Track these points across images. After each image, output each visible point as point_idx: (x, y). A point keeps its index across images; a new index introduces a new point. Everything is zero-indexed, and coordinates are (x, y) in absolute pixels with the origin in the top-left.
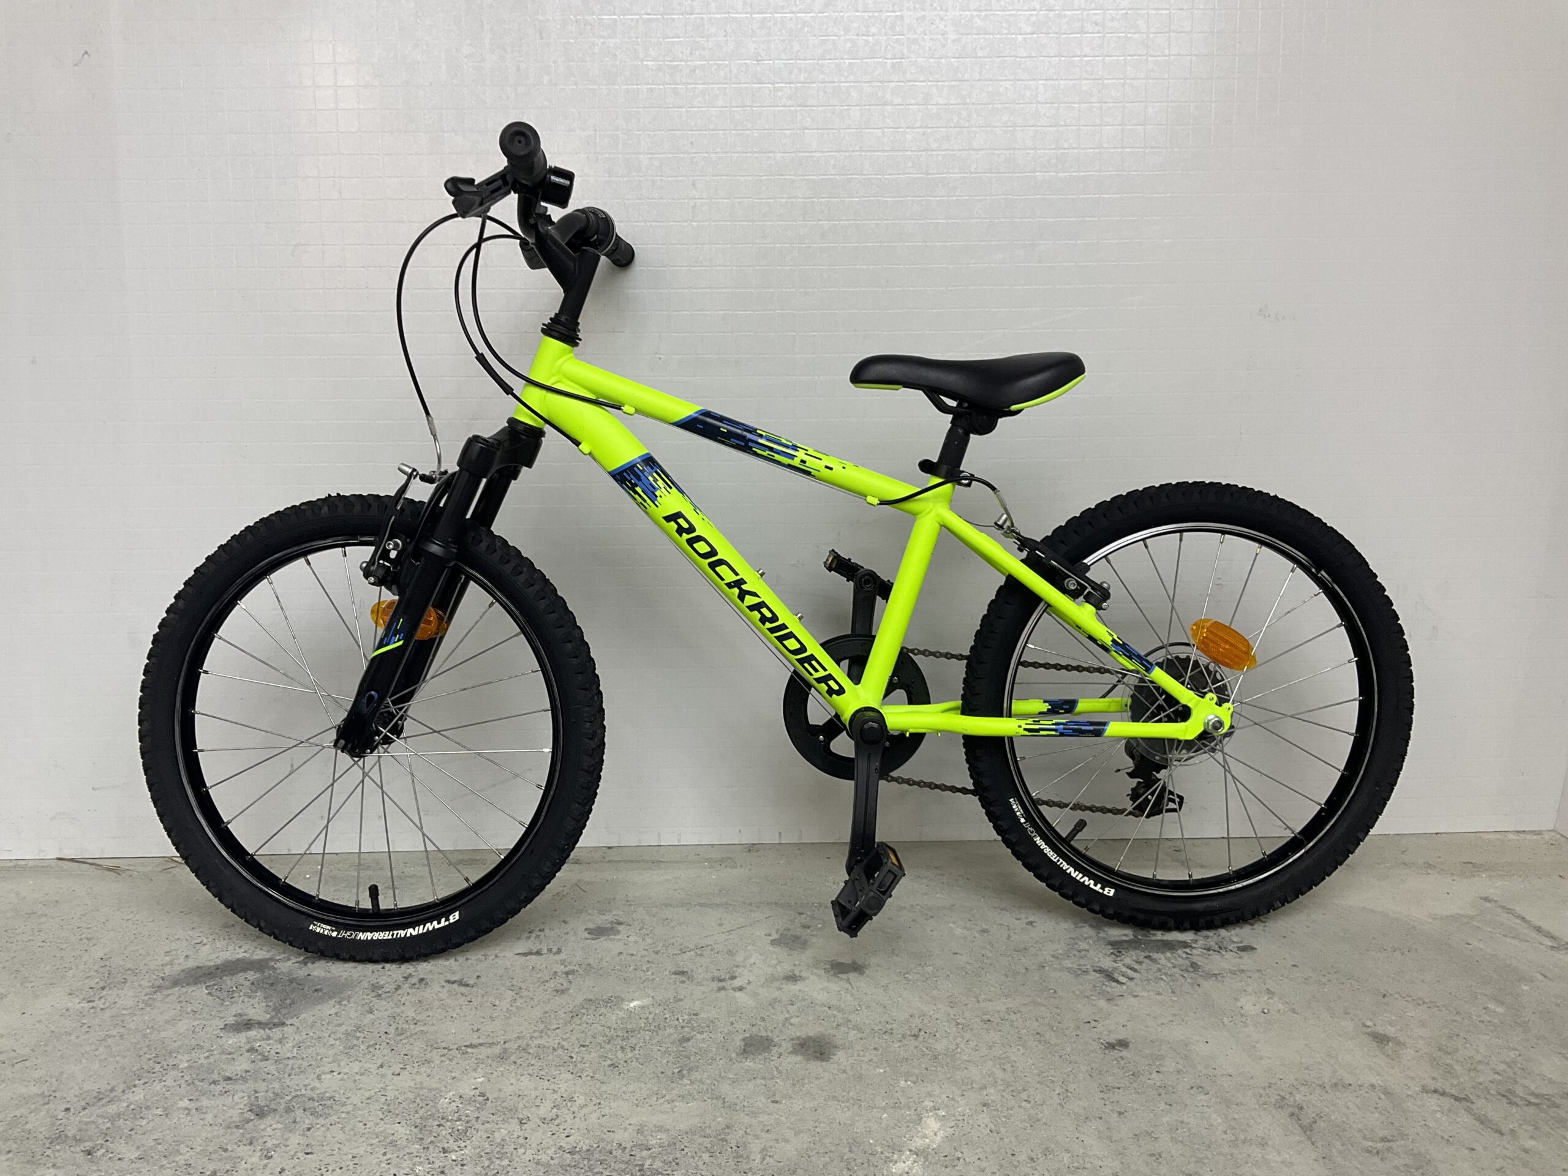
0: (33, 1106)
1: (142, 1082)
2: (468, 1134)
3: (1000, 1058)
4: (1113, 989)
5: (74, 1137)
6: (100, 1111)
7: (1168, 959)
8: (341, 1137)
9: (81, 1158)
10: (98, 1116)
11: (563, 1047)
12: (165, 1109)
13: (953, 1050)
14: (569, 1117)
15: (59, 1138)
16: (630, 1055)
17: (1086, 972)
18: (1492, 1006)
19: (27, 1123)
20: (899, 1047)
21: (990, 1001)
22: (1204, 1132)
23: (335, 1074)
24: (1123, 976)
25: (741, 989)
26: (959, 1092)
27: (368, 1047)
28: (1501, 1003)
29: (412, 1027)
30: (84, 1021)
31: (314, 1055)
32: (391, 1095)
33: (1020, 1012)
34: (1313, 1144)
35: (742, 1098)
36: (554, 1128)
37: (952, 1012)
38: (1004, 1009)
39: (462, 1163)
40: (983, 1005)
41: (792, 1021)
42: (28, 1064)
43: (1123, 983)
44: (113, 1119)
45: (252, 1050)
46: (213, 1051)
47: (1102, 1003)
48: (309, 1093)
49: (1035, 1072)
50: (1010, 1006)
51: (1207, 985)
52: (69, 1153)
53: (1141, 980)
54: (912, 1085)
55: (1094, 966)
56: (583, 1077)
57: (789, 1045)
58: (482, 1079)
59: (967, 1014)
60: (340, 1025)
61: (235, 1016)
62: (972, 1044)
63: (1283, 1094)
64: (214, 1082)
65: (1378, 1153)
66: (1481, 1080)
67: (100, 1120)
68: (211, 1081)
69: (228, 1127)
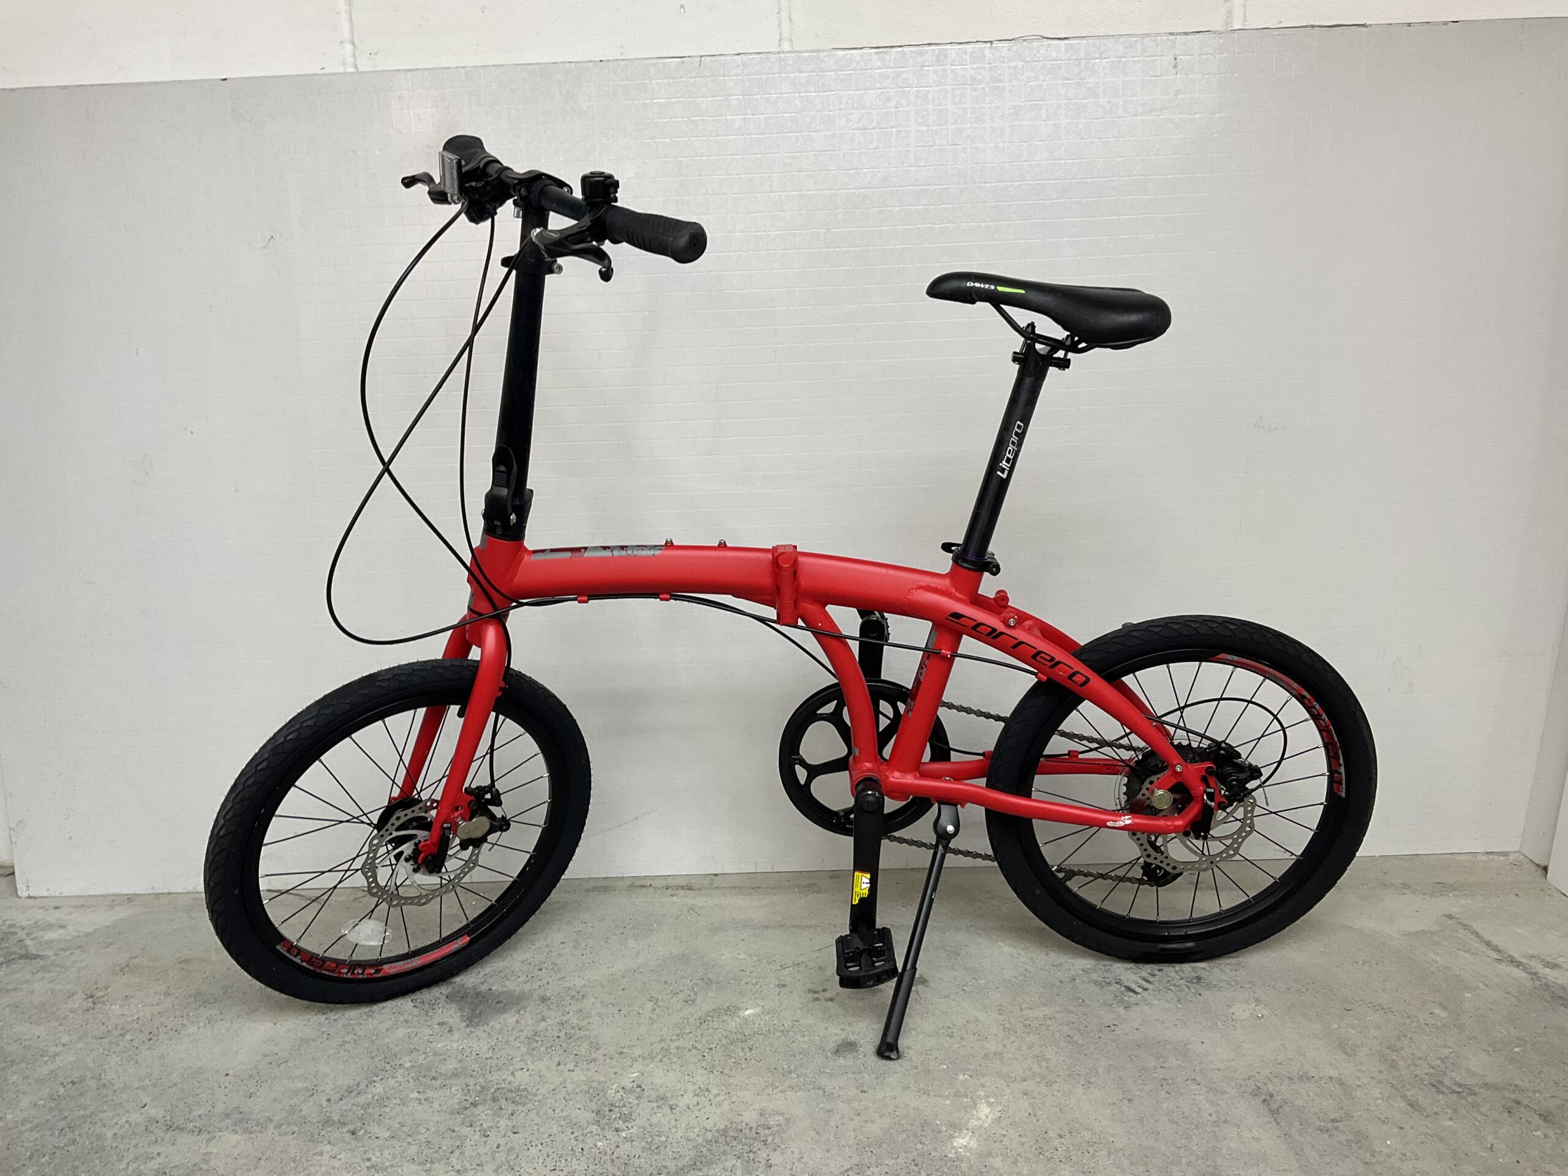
0: (303, 1098)
1: (380, 1078)
2: (632, 1117)
3: (1037, 1056)
4: (1131, 998)
5: (339, 1122)
6: (352, 1101)
7: (1176, 972)
8: (537, 1120)
9: (348, 1136)
10: (352, 1105)
11: (696, 1048)
12: (402, 1100)
13: (1001, 1050)
14: (708, 1104)
16: (748, 1054)
17: (1109, 984)
18: (1437, 1011)
19: (301, 1110)
20: (958, 1047)
21: (1032, 1009)
22: (1195, 1115)
23: (525, 1070)
24: (1139, 987)
25: (832, 1000)
26: (1005, 1084)
27: (546, 1048)
28: (1445, 1008)
29: (578, 1032)
30: (324, 1030)
31: (506, 1055)
32: (570, 1087)
33: (1054, 1017)
34: (1278, 1123)
35: (837, 1088)
36: (697, 1113)
37: (1001, 1018)
38: (1041, 1015)
39: (632, 1139)
40: (1026, 1012)
42: (290, 1064)
43: (1138, 993)
44: (363, 1108)
46: (428, 1053)
47: (1122, 1011)
48: (507, 1086)
49: (1065, 1067)
50: (1047, 1013)
51: (1207, 994)
52: (338, 1133)
53: (1154, 991)
54: (969, 1078)
55: (1115, 979)
56: (715, 1072)
57: (873, 1046)
58: (638, 1074)
59: (1012, 1020)
60: (522, 1031)
61: (438, 1024)
62: (1016, 1045)
63: (1259, 1084)
64: (434, 1078)
65: (1327, 1130)
66: (1417, 1073)
67: (354, 1108)
68: (431, 1077)
69: (452, 1113)
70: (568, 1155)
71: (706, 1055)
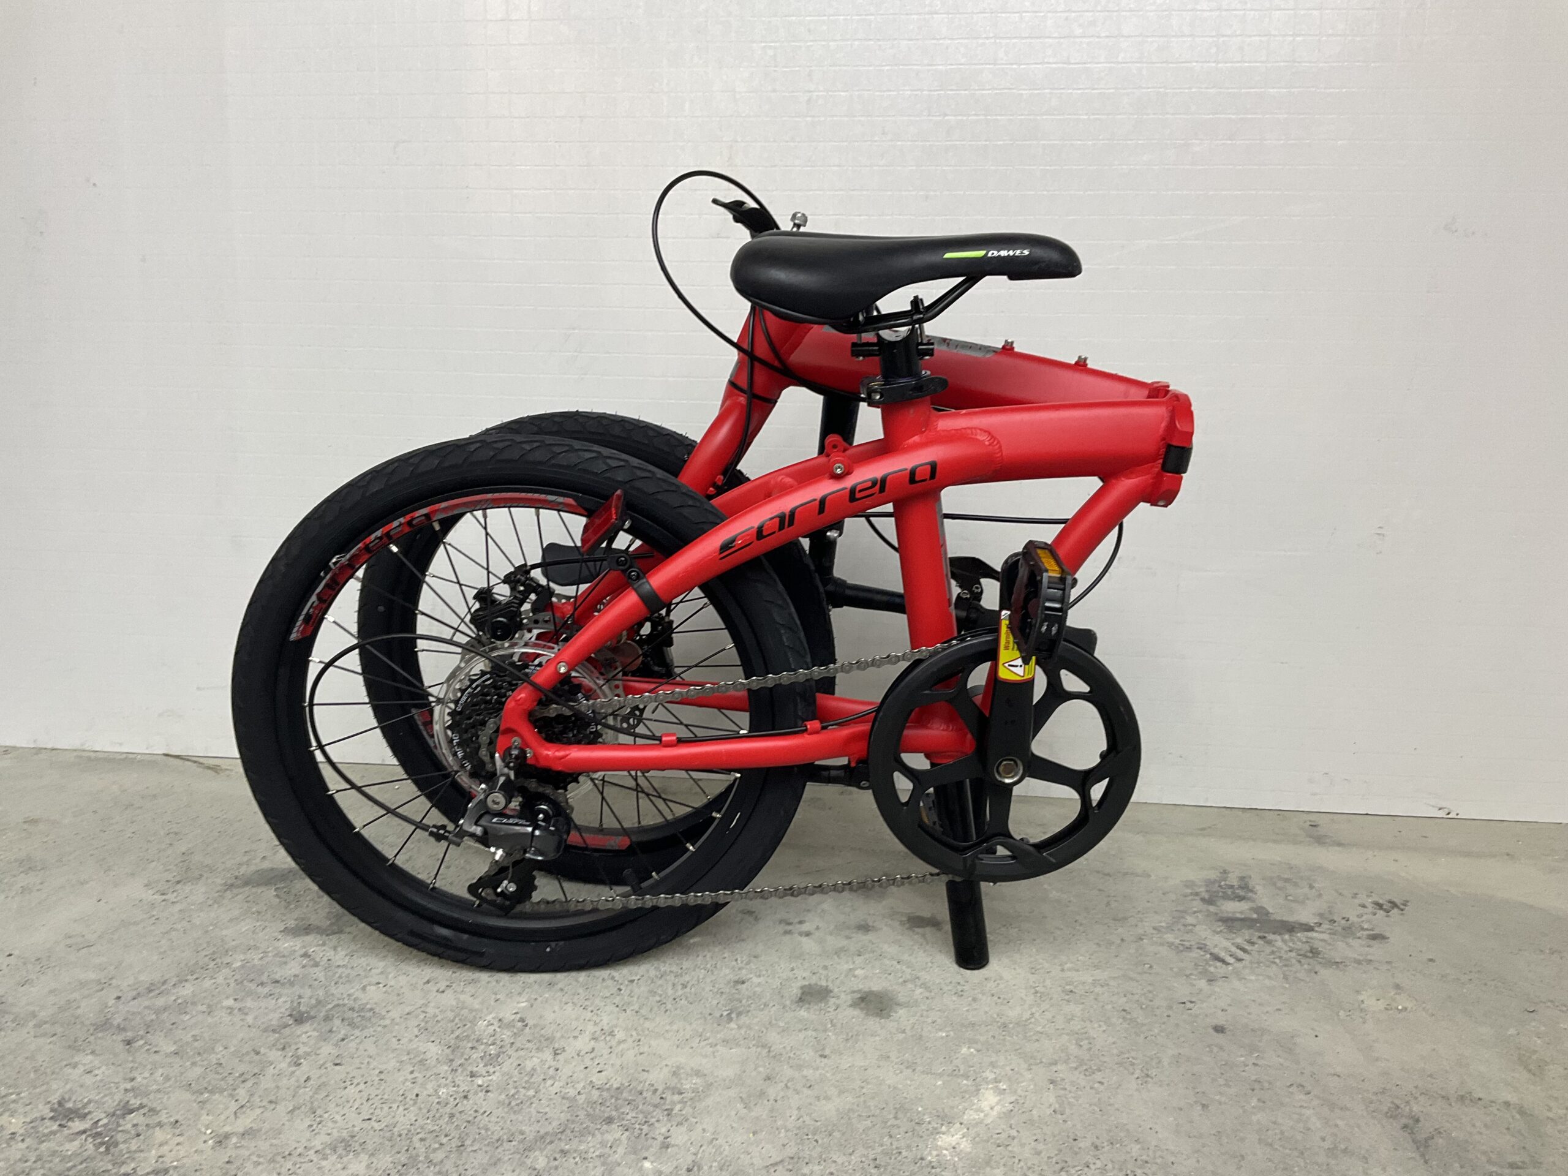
0: (87, 992)
1: (195, 977)
2: (499, 1059)
3: (1077, 1034)
4: (1219, 969)
5: (119, 1026)
6: (147, 1003)
7: (1284, 941)
8: (372, 1050)
9: (120, 1047)
10: (145, 1007)
12: (209, 1006)
13: (1026, 1020)
14: (606, 1052)
15: (104, 1026)
17: (1189, 948)
19: (79, 1007)
20: (968, 1011)
21: (1078, 970)
22: (1299, 1137)
23: (381, 985)
24: (1231, 956)
25: (808, 934)
26: (1026, 1066)
30: (154, 913)
31: (364, 965)
32: (431, 1010)
33: (1108, 985)
34: (1426, 1162)
35: (788, 1048)
36: (588, 1063)
38: (1090, 980)
39: (488, 1089)
40: (1069, 974)
41: (858, 972)
42: (92, 949)
43: (1229, 964)
44: (158, 1012)
45: (305, 955)
46: (268, 952)
47: (1202, 984)
48: (351, 1003)
49: (1115, 1051)
50: (1098, 978)
51: (1325, 973)
52: (109, 1041)
53: (1251, 962)
54: (975, 1052)
55: (1198, 943)
56: (628, 1011)
57: (849, 997)
58: (525, 1004)
59: (1048, 983)
61: (296, 920)
62: (1048, 1015)
63: (1397, 1102)
64: (262, 984)
67: (146, 1012)
68: (260, 982)
69: (265, 1030)
70: (395, 1101)
71: (624, 989)
